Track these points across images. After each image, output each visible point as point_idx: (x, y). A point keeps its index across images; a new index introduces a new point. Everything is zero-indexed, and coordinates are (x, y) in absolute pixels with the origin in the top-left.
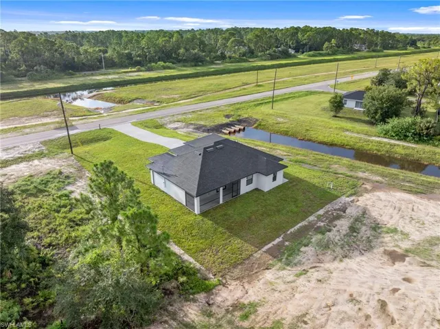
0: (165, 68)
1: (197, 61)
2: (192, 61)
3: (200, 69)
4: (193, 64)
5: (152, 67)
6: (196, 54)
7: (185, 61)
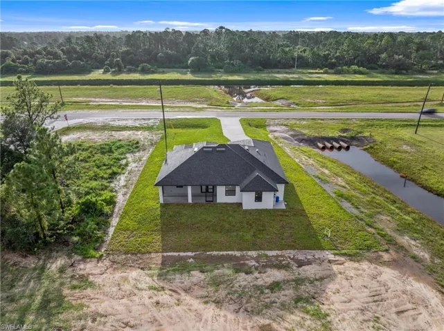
0: (355, 72)
1: (400, 68)
2: (393, 68)
3: (397, 77)
4: (393, 71)
5: (343, 70)
6: (400, 60)
7: (384, 67)
